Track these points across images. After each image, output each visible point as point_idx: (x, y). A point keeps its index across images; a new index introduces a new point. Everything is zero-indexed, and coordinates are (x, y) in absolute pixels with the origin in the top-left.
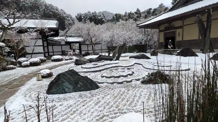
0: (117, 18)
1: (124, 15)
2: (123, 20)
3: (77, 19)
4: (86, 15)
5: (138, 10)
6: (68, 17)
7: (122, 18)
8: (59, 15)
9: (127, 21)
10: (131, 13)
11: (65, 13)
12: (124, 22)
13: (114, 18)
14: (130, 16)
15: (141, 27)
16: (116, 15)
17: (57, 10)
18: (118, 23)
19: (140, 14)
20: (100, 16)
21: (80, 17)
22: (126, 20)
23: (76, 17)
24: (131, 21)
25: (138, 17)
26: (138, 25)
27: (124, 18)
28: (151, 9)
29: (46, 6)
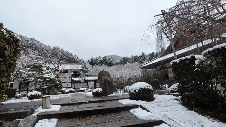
0: (125, 61)
1: (130, 58)
2: (130, 62)
3: (89, 63)
4: (97, 59)
5: (143, 54)
6: (80, 61)
7: (129, 61)
8: (73, 60)
9: (133, 64)
10: (136, 57)
11: (78, 58)
12: (130, 64)
13: (121, 61)
14: (136, 59)
15: (142, 68)
16: (124, 58)
17: (72, 56)
18: (126, 65)
19: (145, 58)
20: (110, 60)
21: (92, 61)
22: (132, 62)
23: (89, 61)
24: (137, 63)
25: (142, 60)
26: (140, 66)
27: (131, 61)
28: (153, 53)
29: (63, 52)
